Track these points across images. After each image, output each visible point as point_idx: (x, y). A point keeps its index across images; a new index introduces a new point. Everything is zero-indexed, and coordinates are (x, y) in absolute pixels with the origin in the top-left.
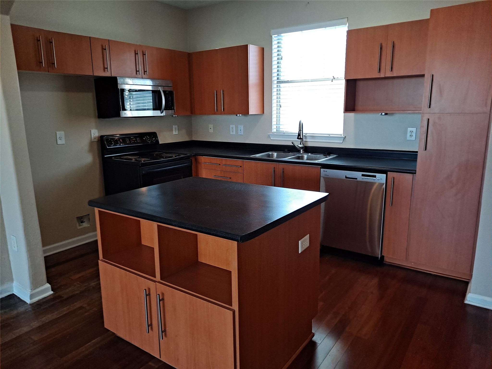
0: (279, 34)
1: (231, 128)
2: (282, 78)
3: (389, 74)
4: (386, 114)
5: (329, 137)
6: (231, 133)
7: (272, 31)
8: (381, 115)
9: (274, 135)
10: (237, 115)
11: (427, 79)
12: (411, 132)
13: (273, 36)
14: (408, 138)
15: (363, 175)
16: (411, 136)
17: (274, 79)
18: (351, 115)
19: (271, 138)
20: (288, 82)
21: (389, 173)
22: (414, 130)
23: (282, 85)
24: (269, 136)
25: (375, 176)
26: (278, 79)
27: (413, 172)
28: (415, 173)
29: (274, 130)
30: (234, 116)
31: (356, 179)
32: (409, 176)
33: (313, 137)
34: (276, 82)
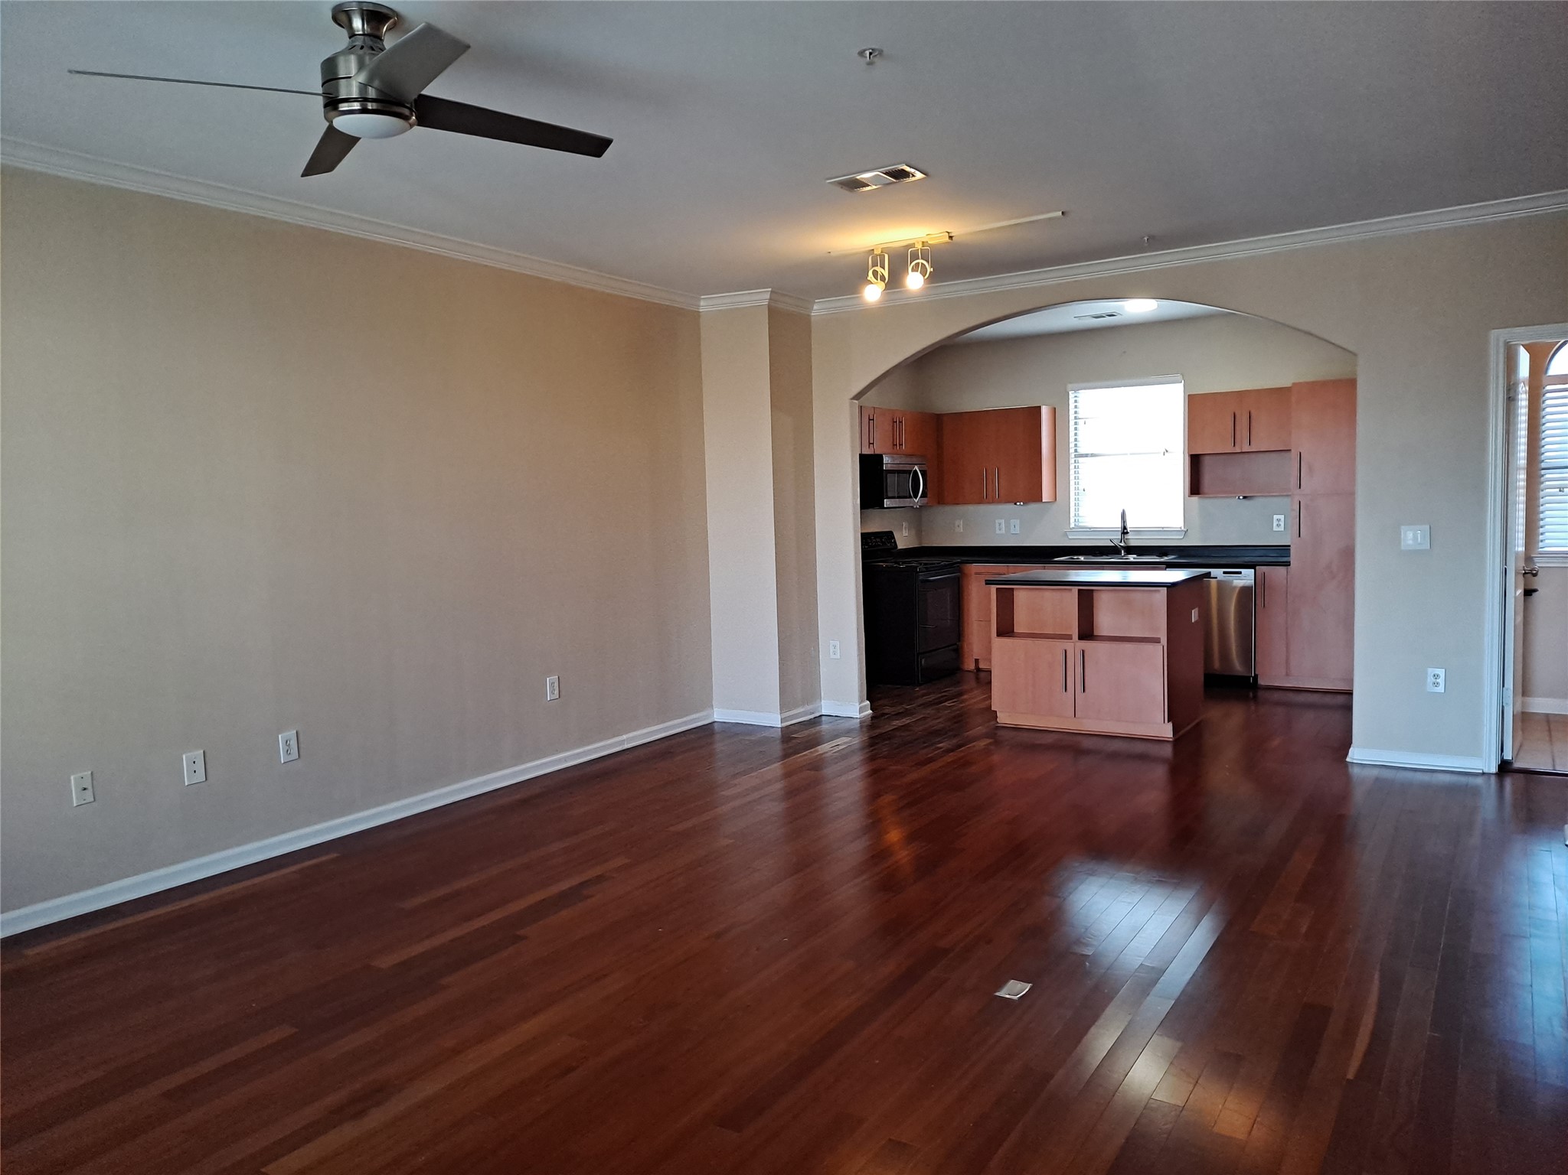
0: (1075, 391)
1: (997, 525)
2: (1081, 451)
3: (1246, 448)
4: (1245, 497)
5: (1163, 531)
6: (998, 532)
7: (1070, 386)
8: (1239, 498)
9: (1072, 531)
10: (1015, 504)
11: (1294, 454)
12: (1279, 520)
13: (1070, 393)
14: (1275, 528)
15: (1225, 573)
16: (1278, 525)
17: (1072, 451)
18: (1195, 499)
19: (1070, 537)
20: (1086, 455)
21: (1257, 568)
22: (1282, 517)
23: (1080, 460)
24: (1065, 534)
25: (1240, 573)
26: (1076, 451)
27: (1287, 564)
28: (1289, 565)
29: (1072, 525)
30: (1011, 506)
31: (1216, 578)
32: (1282, 570)
33: (1138, 532)
34: (1073, 456)
